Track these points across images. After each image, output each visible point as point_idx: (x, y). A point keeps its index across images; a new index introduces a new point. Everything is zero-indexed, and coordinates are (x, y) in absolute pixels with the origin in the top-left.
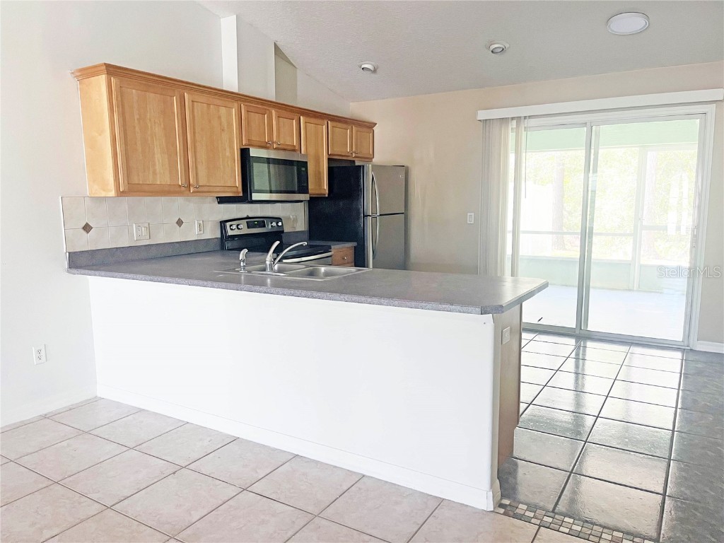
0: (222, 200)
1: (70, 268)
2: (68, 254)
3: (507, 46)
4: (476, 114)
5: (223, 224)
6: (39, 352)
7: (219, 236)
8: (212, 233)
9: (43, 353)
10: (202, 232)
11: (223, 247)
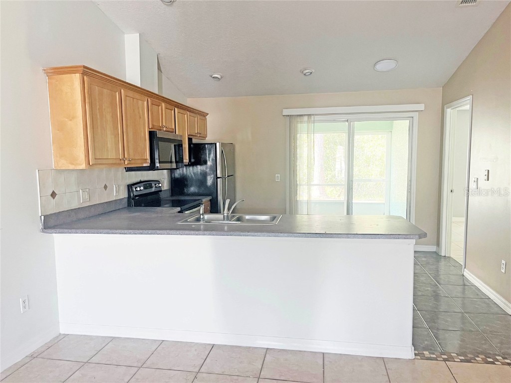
0: (129, 169)
1: (44, 228)
2: (43, 217)
3: (313, 71)
4: (282, 112)
5: (130, 187)
6: (24, 302)
7: (126, 196)
8: (124, 194)
9: (27, 303)
10: (117, 194)
11: (129, 205)
